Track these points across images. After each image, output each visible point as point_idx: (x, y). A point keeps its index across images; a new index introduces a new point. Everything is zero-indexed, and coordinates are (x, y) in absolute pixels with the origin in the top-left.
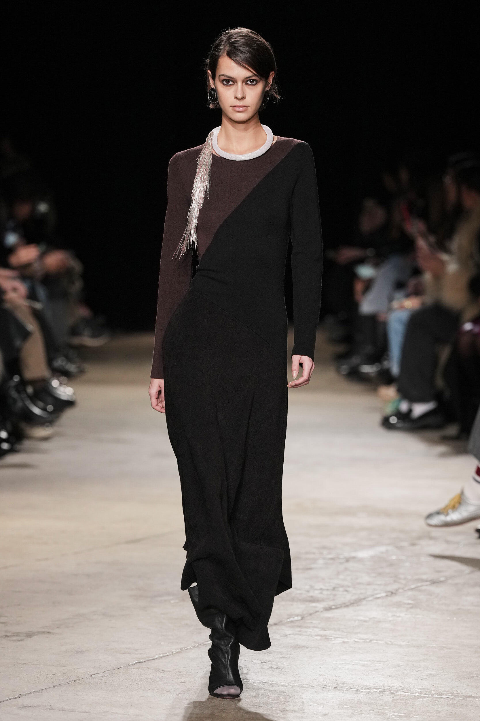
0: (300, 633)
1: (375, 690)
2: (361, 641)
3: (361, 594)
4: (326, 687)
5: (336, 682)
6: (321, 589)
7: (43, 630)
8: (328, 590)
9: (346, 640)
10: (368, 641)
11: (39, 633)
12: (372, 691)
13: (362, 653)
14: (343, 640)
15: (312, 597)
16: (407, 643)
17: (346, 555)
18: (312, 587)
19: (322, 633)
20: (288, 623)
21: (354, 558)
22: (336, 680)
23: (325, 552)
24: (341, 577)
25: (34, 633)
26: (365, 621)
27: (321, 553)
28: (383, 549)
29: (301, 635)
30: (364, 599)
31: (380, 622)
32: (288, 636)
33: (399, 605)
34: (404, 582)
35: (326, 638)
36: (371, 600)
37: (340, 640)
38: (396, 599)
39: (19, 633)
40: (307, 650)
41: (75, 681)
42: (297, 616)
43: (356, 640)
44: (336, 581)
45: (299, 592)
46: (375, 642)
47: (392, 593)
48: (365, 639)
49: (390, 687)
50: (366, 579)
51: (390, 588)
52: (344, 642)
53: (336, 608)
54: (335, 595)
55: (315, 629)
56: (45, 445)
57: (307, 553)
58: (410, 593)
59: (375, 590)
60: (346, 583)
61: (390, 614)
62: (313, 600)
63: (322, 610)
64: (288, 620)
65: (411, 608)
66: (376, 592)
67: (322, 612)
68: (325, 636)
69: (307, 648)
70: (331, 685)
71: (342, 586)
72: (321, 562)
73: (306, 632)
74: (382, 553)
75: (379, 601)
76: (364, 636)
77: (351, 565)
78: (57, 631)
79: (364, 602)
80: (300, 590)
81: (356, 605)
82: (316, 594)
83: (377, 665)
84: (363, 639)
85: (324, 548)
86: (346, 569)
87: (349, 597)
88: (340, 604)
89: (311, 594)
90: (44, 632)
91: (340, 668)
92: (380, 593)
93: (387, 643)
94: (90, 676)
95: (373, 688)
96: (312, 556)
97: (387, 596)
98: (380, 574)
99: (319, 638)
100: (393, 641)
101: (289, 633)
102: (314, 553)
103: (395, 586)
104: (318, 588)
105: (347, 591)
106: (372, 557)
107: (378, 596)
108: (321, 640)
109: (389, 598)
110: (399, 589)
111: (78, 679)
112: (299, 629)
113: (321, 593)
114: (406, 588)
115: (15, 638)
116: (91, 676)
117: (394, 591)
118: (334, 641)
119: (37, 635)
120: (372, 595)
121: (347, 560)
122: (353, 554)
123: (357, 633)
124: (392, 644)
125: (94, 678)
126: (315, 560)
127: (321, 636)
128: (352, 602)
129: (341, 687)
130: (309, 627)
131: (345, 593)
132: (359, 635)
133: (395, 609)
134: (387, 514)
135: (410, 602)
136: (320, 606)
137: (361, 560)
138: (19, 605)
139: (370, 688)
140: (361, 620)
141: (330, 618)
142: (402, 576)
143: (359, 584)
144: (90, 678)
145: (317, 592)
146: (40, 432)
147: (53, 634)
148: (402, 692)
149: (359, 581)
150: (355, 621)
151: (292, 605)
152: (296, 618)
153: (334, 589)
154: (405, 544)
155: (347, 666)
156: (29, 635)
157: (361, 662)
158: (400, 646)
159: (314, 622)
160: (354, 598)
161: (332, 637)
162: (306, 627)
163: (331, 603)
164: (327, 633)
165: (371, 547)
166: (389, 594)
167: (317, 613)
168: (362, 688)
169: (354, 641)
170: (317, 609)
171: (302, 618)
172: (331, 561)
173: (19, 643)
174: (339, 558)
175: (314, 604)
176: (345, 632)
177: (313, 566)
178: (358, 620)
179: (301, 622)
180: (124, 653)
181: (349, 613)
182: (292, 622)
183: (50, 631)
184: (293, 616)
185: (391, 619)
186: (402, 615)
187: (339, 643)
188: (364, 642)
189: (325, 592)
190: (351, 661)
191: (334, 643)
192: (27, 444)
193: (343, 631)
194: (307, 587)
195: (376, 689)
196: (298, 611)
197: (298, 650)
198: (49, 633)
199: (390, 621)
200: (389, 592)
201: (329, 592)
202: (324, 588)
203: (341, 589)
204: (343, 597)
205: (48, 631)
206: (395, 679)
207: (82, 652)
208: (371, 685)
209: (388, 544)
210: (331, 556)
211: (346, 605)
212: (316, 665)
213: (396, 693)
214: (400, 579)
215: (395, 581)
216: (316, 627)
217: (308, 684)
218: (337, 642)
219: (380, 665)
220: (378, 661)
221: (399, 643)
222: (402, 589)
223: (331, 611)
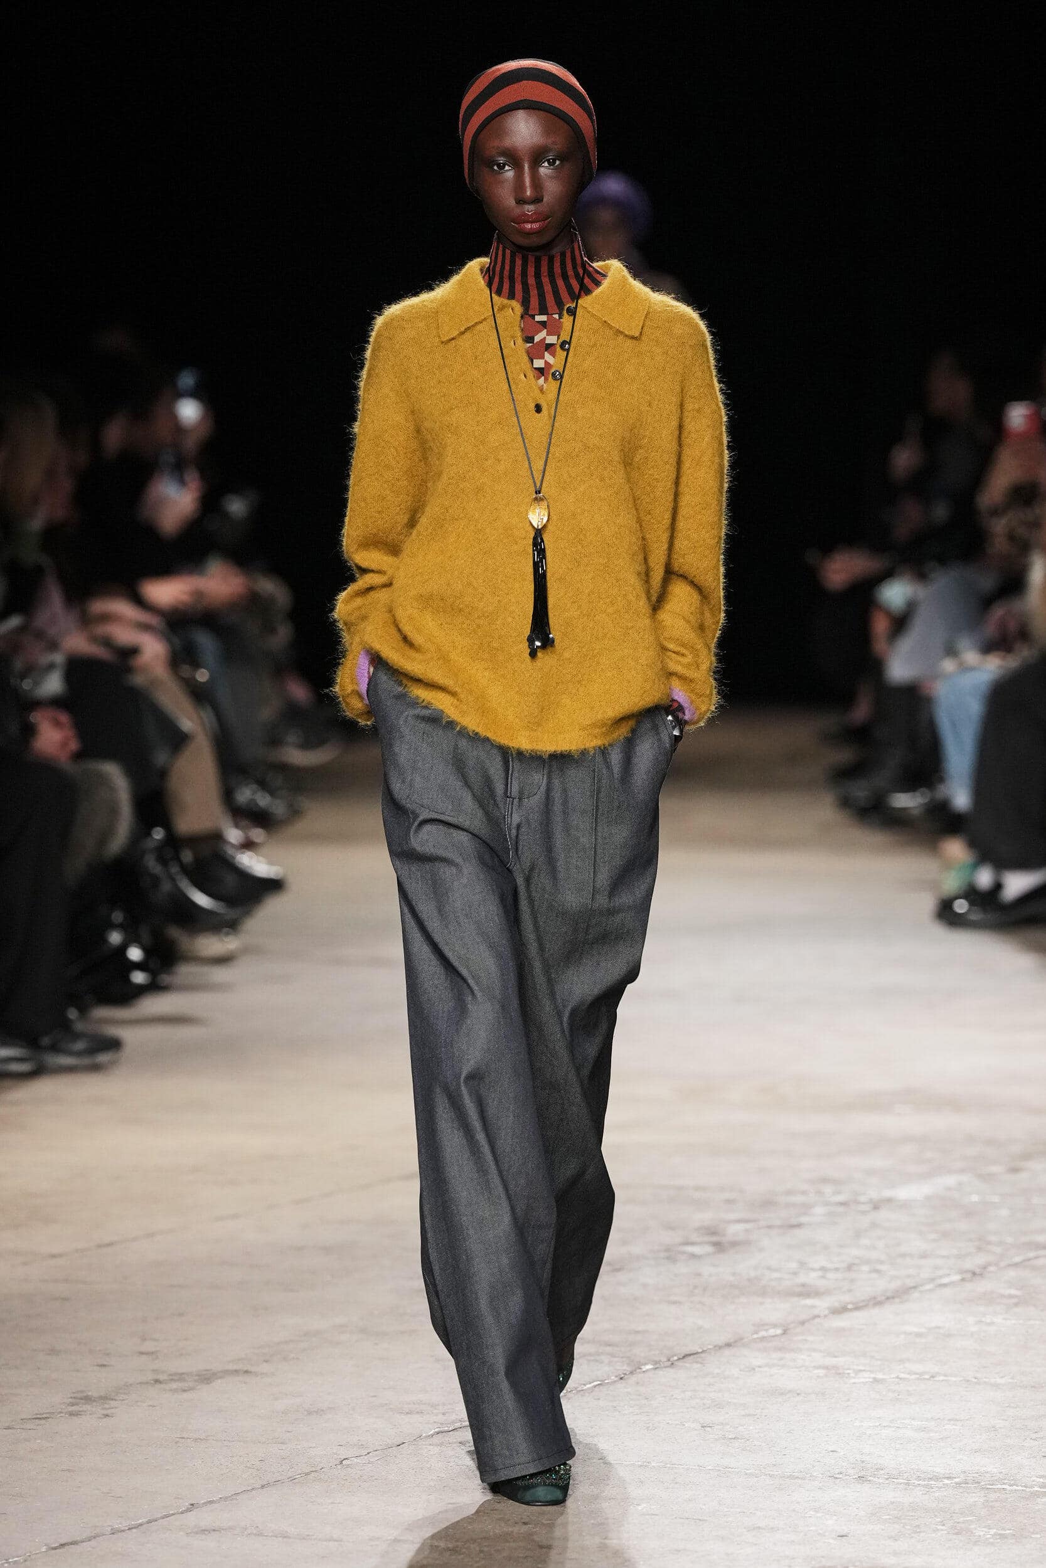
0: (781, 1363)
1: (946, 1481)
2: (913, 1377)
3: (909, 1276)
4: (841, 1476)
5: (863, 1465)
6: (823, 1269)
7: (236, 1367)
8: (837, 1269)
9: (880, 1376)
10: (927, 1377)
11: (225, 1373)
12: (941, 1484)
13: (915, 1403)
14: (873, 1375)
15: (803, 1285)
16: (1010, 1380)
17: (873, 1194)
18: (802, 1264)
19: (830, 1361)
20: (754, 1340)
21: (889, 1200)
22: (863, 1462)
23: (828, 1189)
24: (865, 1241)
25: (215, 1374)
26: (919, 1335)
27: (819, 1193)
28: (951, 1180)
29: (783, 1366)
30: (915, 1287)
31: (949, 1336)
32: (757, 1369)
33: (989, 1299)
34: (998, 1250)
35: (838, 1372)
36: (930, 1290)
37: (866, 1377)
38: (983, 1286)
39: (183, 1374)
40: (799, 1398)
41: (307, 1474)
42: (775, 1326)
43: (902, 1375)
44: (855, 1252)
45: (776, 1275)
46: (941, 1378)
47: (974, 1274)
48: (921, 1374)
49: (977, 1475)
50: (916, 1244)
51: (968, 1264)
52: (876, 1380)
53: (857, 1309)
54: (852, 1281)
55: (813, 1354)
56: (219, 974)
57: (789, 1193)
58: (1012, 1273)
59: (937, 1268)
60: (874, 1255)
61: (971, 1320)
62: (807, 1292)
63: (827, 1312)
64: (755, 1336)
65: (1016, 1305)
66: (940, 1273)
67: (825, 1316)
68: (835, 1367)
69: (798, 1394)
70: (851, 1471)
71: (868, 1262)
72: (819, 1210)
73: (794, 1360)
74: (949, 1189)
75: (947, 1292)
76: (919, 1368)
77: (883, 1215)
78: (265, 1368)
79: (916, 1295)
80: (776, 1270)
81: (897, 1300)
82: (811, 1278)
83: (947, 1427)
84: (916, 1373)
85: (825, 1180)
86: (874, 1225)
87: (882, 1285)
88: (863, 1301)
89: (802, 1279)
90: (236, 1372)
91: (870, 1436)
92: (948, 1275)
93: (968, 1381)
94: (338, 1462)
95: (941, 1476)
96: (800, 1199)
97: (963, 1280)
98: (945, 1235)
99: (821, 1372)
100: (978, 1375)
101: (758, 1364)
102: (804, 1193)
103: (980, 1260)
104: (816, 1266)
105: (877, 1271)
106: (928, 1198)
107: (945, 1280)
108: (826, 1376)
109: (969, 1286)
110: (989, 1264)
111: (313, 1469)
112: (779, 1355)
113: (823, 1277)
114: (1002, 1264)
115: (174, 1385)
116: (341, 1462)
117: (978, 1271)
118: (854, 1378)
119: (221, 1378)
120: (933, 1280)
121: (876, 1207)
122: (887, 1193)
123: (902, 1361)
124: (978, 1383)
125: (348, 1466)
126: (806, 1208)
127: (826, 1368)
128: (889, 1294)
129: (874, 1476)
130: (800, 1350)
131: (874, 1275)
132: (907, 1365)
133: (982, 1309)
134: (954, 1104)
135: (1013, 1292)
136: (822, 1304)
137: (905, 1205)
138: (181, 1315)
139: (937, 1478)
140: (911, 1334)
141: (843, 1329)
142: (993, 1238)
143: (903, 1255)
144: (339, 1467)
145: (813, 1275)
146: (211, 945)
147: (256, 1374)
148: (1004, 1484)
149: (903, 1249)
150: (898, 1335)
151: (761, 1304)
152: (772, 1332)
153: (850, 1268)
154: (995, 1169)
155: (885, 1432)
156: (206, 1378)
157: (913, 1422)
158: (996, 1386)
159: (810, 1338)
160: (895, 1285)
161: (849, 1369)
162: (793, 1350)
163: (846, 1298)
164: (840, 1361)
165: (927, 1176)
166: (969, 1276)
167: (817, 1320)
168: (919, 1479)
169: (897, 1377)
170: (816, 1312)
171: (785, 1332)
172: (841, 1209)
173: (185, 1395)
174: (858, 1203)
175: (809, 1302)
176: (877, 1360)
177: (804, 1219)
178: (905, 1333)
179: (784, 1339)
180: (407, 1413)
181: (885, 1316)
182: (763, 1339)
183: (249, 1368)
184: (766, 1327)
185: (974, 1329)
186: (998, 1320)
187: (865, 1383)
188: (918, 1379)
189: (830, 1275)
190: (892, 1421)
191: (854, 1383)
192: (185, 972)
193: (872, 1357)
194: (794, 1265)
195: (948, 1478)
196: (775, 1317)
197: (779, 1399)
198: (246, 1372)
199: (972, 1334)
200: (967, 1271)
201: (839, 1275)
202: (829, 1266)
203: (865, 1268)
204: (868, 1285)
205: (245, 1369)
206: (988, 1458)
207: (320, 1412)
208: (938, 1470)
209: (962, 1171)
210: (841, 1198)
211: (876, 1302)
212: (819, 1430)
213: (991, 1487)
214: (989, 1243)
215: (979, 1249)
216: (815, 1350)
217: (802, 1470)
218: (862, 1380)
219: (954, 1427)
220: (949, 1420)
221: (993, 1381)
222: (996, 1265)
223: (845, 1315)
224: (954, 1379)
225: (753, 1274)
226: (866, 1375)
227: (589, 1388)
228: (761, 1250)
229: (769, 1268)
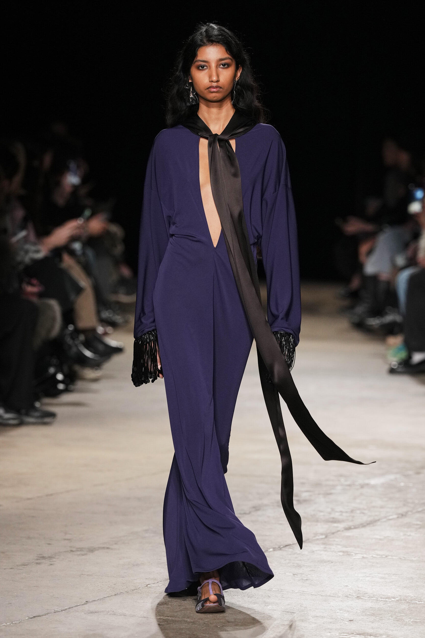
0: (325, 549)
1: (393, 599)
2: (379, 556)
3: (376, 515)
4: (350, 596)
5: (359, 592)
6: (341, 512)
7: (103, 546)
8: (346, 512)
9: (365, 556)
10: (384, 556)
11: (99, 548)
12: (390, 600)
13: (380, 567)
14: (362, 555)
15: (333, 518)
16: (418, 559)
17: (360, 481)
18: (333, 510)
19: (345, 549)
20: (314, 540)
21: (368, 485)
22: (359, 590)
23: (342, 480)
24: (358, 501)
25: (95, 548)
26: (380, 539)
27: (339, 481)
28: (392, 477)
29: (326, 551)
30: (379, 520)
31: (393, 540)
32: (315, 552)
33: (409, 525)
34: (412, 506)
35: (348, 554)
36: (385, 521)
37: (360, 556)
38: (406, 520)
39: (82, 548)
40: (332, 564)
41: (133, 590)
42: (322, 534)
43: (374, 556)
44: (354, 505)
45: (322, 514)
46: (390, 557)
47: (402, 515)
48: (382, 555)
49: (405, 597)
50: (379, 502)
51: (400, 511)
52: (363, 557)
53: (355, 528)
54: (353, 517)
55: (338, 546)
56: (94, 386)
57: (327, 480)
58: (418, 515)
59: (387, 512)
60: (362, 506)
61: (402, 534)
62: (335, 521)
63: (343, 529)
64: (314, 538)
65: (420, 528)
66: (389, 514)
67: (343, 531)
68: (347, 552)
69: (332, 562)
70: (354, 594)
71: (359, 509)
72: (339, 488)
73: (330, 548)
74: (392, 480)
75: (391, 522)
76: (381, 553)
77: (365, 490)
78: (115, 546)
79: (379, 523)
80: (322, 512)
81: (371, 525)
82: (336, 515)
83: (393, 577)
84: (379, 555)
85: (341, 476)
86: (362, 494)
87: (365, 519)
88: (358, 525)
89: (332, 516)
90: (104, 548)
91: (362, 580)
92: (392, 515)
93: (401, 559)
94: (146, 586)
95: (391, 597)
96: (331, 483)
97: (398, 517)
98: (391, 499)
99: (341, 554)
100: (405, 556)
102: (333, 480)
103: (405, 509)
104: (339, 510)
105: (363, 513)
106: (383, 484)
107: (391, 517)
108: (343, 555)
109: (400, 520)
110: (409, 511)
111: (136, 588)
112: (324, 546)
113: (341, 515)
114: (414, 511)
115: (79, 553)
117: (404, 514)
118: (355, 556)
119: (98, 550)
120: (385, 517)
121: (362, 486)
122: (367, 481)
123: (374, 550)
124: (405, 560)
125: (150, 587)
126: (334, 487)
127: (343, 552)
128: (368, 523)
129: (364, 596)
130: (333, 545)
131: (362, 515)
132: (376, 551)
133: (406, 529)
134: (393, 446)
135: (419, 523)
136: (341, 526)
137: (374, 487)
138: (81, 524)
139: (389, 598)
140: (377, 539)
141: (350, 536)
142: (410, 501)
143: (374, 507)
144: (146, 587)
146: (90, 374)
147: (112, 549)
148: (416, 601)
149: (373, 504)
150: (372, 539)
151: (317, 525)
152: (321, 537)
153: (352, 511)
154: (410, 472)
155: (367, 579)
156: (92, 550)
157: (379, 575)
158: (412, 561)
159: (336, 540)
160: (369, 519)
161: (353, 553)
162: (330, 544)
163: (350, 524)
164: (349, 549)
165: (382, 475)
166: (400, 516)
167: (339, 533)
168: (381, 598)
169: (372, 556)
170: (339, 529)
171: (326, 537)
172: (348, 487)
173: (84, 557)
174: (354, 485)
175: (335, 525)
176: (364, 549)
177: (333, 491)
178: (375, 538)
179: (326, 540)
181: (366, 531)
182: (317, 539)
183: (109, 546)
184: (318, 535)
185: (402, 538)
186: (413, 534)
187: (359, 559)
188: (381, 557)
189: (344, 514)
190: (370, 574)
191: (355, 558)
192: (79, 384)
193: (362, 548)
194: (329, 510)
195: (393, 598)
196: (322, 531)
197: (324, 564)
198: (108, 548)
199: (402, 540)
200: (399, 514)
201: (348, 514)
202: (343, 510)
203: (358, 512)
204: (360, 519)
206: (410, 590)
207: (138, 565)
208: (389, 594)
209: (397, 473)
210: (348, 483)
211: (363, 525)
212: (341, 577)
213: (411, 602)
214: (408, 503)
215: (404, 505)
217: (334, 593)
218: (358, 557)
219: (396, 577)
220: (393, 574)
221: (411, 559)
222: (411, 511)
223: (350, 531)
224: (395, 558)
225: (313, 513)
228: (316, 503)
229: (319, 511)
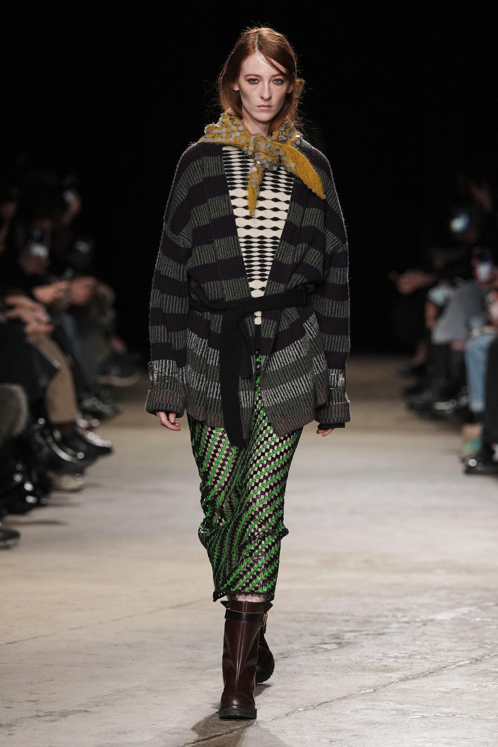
0: (372, 707)
2: (444, 715)
3: (442, 661)
6: (396, 657)
7: (80, 709)
8: (403, 657)
9: (426, 715)
10: (451, 715)
11: (75, 712)
13: (444, 729)
14: (422, 714)
15: (385, 666)
17: (424, 617)
18: (385, 655)
19: (398, 706)
20: (359, 696)
21: (432, 620)
23: (399, 615)
24: (418, 643)
25: (69, 712)
26: (447, 693)
27: (395, 616)
28: (465, 610)
29: (374, 709)
30: (445, 667)
31: (463, 693)
32: (360, 711)
33: (485, 673)
34: (490, 647)
35: (404, 713)
36: (453, 669)
38: (481, 666)
39: (52, 712)
40: (382, 726)
42: (370, 687)
43: (438, 714)
44: (413, 648)
45: (370, 660)
46: (459, 716)
47: (477, 660)
48: (447, 714)
50: (447, 644)
51: (474, 655)
52: (423, 717)
53: (414, 678)
54: (411, 663)
55: (390, 703)
56: (74, 498)
57: (378, 616)
58: (497, 660)
59: (457, 657)
60: (423, 650)
61: (475, 685)
62: (387, 669)
63: (397, 680)
64: (359, 693)
66: (459, 659)
67: (397, 682)
68: (402, 710)
69: (382, 724)
71: (420, 654)
72: (394, 625)
73: (380, 706)
74: (464, 614)
75: (462, 669)
76: (446, 710)
77: (428, 629)
78: (96, 709)
79: (445, 671)
80: (371, 658)
81: (435, 674)
82: (390, 662)
83: (461, 742)
84: (445, 713)
85: (398, 610)
86: (424, 634)
87: (427, 666)
88: (417, 674)
89: (384, 663)
90: (80, 711)
92: (463, 661)
93: (473, 717)
96: (384, 619)
97: (471, 663)
98: (462, 639)
99: (394, 712)
100: (479, 714)
101: (360, 708)
102: (387, 616)
103: (480, 652)
104: (392, 655)
105: (425, 658)
106: (453, 619)
107: (461, 663)
108: (397, 714)
109: (474, 666)
110: (486, 655)
112: (372, 703)
113: (396, 661)
114: (492, 655)
115: (47, 718)
117: (479, 658)
118: (412, 715)
119: (72, 714)
120: (455, 663)
121: (425, 623)
122: (431, 617)
123: (438, 707)
124: (478, 719)
126: (388, 624)
127: (397, 710)
128: (431, 671)
130: (383, 701)
131: (423, 661)
132: (440, 709)
133: (480, 679)
134: (468, 570)
136: (395, 676)
137: (440, 623)
138: (51, 680)
140: (442, 692)
141: (406, 689)
142: (487, 641)
143: (439, 650)
145: (391, 660)
146: (69, 482)
147: (91, 712)
149: (438, 647)
150: (435, 693)
151: (363, 675)
152: (368, 691)
153: (410, 656)
154: (489, 604)
156: (64, 714)
157: (443, 740)
158: (488, 720)
159: (389, 694)
160: (433, 666)
161: (409, 711)
162: (379, 701)
163: (408, 673)
164: (404, 707)
165: (452, 608)
166: (474, 661)
167: (392, 684)
169: (435, 715)
170: (392, 680)
171: (375, 691)
172: (406, 625)
173: (52, 724)
174: (415, 622)
175: (388, 675)
176: (424, 706)
177: (386, 630)
178: (439, 692)
179: (374, 694)
180: (172, 734)
181: (428, 683)
182: (363, 694)
183: (88, 709)
184: (365, 688)
185: (476, 689)
186: (489, 685)
187: (417, 719)
188: (446, 716)
189: (399, 661)
190: (432, 739)
191: (412, 718)
192: (55, 496)
193: (421, 704)
194: (380, 655)
196: (369, 683)
197: (372, 727)
198: (86, 711)
199: (475, 692)
200: (473, 659)
201: (404, 661)
202: (399, 655)
203: (419, 657)
204: (420, 666)
205: (85, 710)
207: (125, 733)
209: (471, 605)
210: (406, 619)
211: (424, 675)
212: (393, 744)
214: (486, 644)
215: (480, 647)
216: (391, 701)
218: (415, 717)
219: (465, 742)
220: (463, 738)
221: (486, 718)
222: (489, 655)
223: (407, 682)
224: (465, 716)
225: (358, 659)
226: (418, 714)
227: (269, 721)
228: (362, 647)
229: (367, 657)
